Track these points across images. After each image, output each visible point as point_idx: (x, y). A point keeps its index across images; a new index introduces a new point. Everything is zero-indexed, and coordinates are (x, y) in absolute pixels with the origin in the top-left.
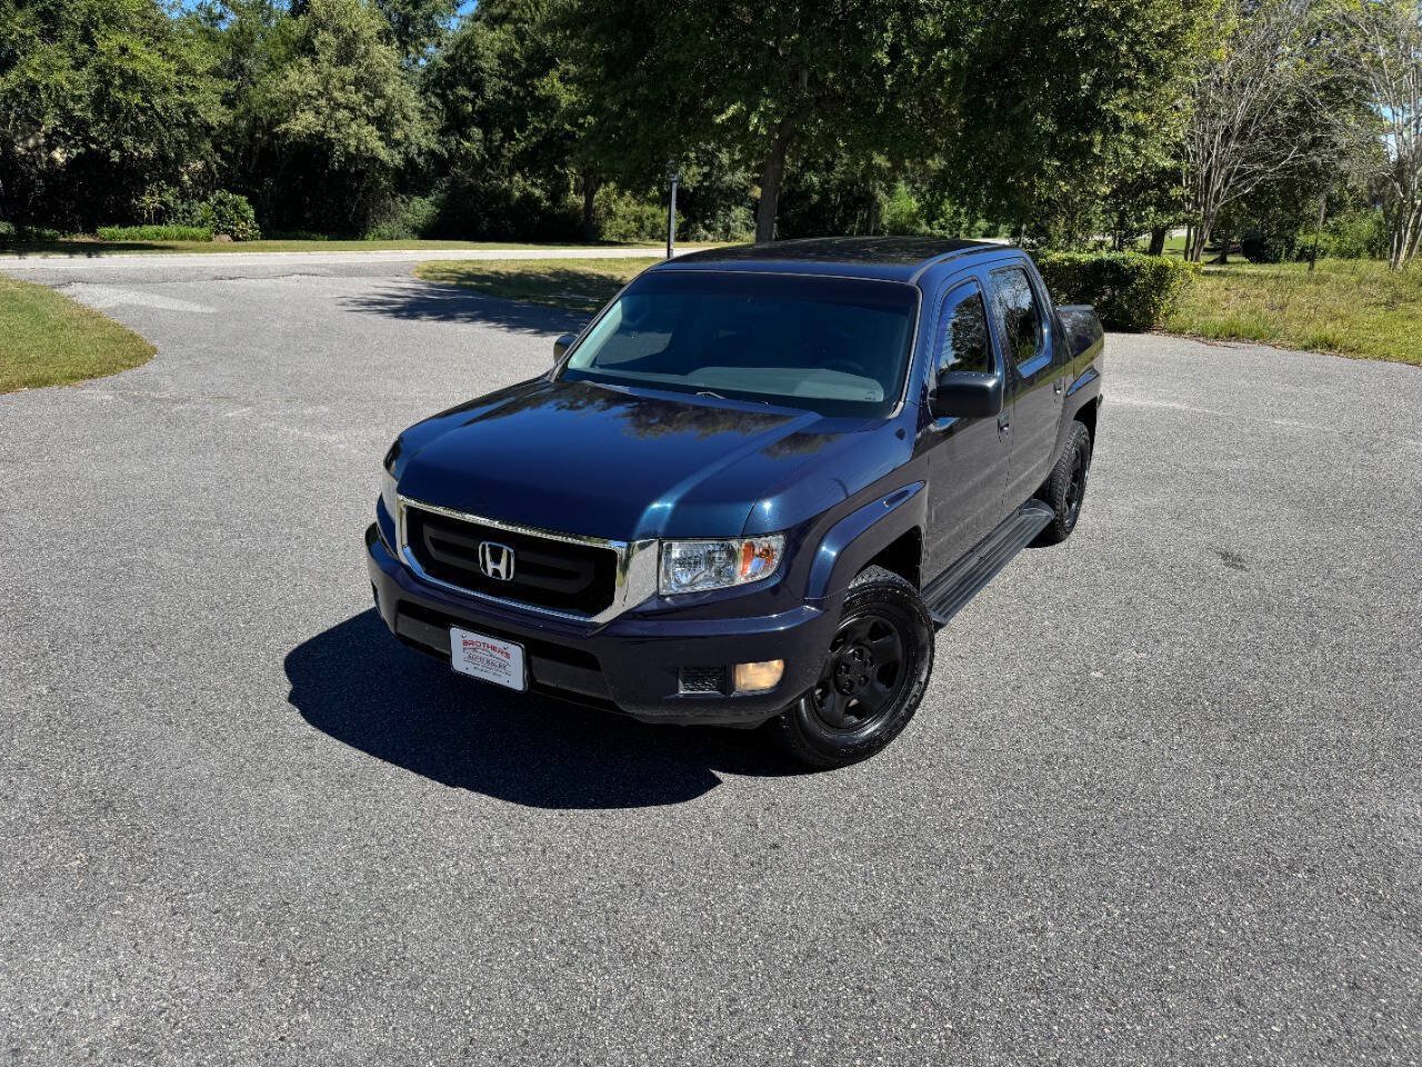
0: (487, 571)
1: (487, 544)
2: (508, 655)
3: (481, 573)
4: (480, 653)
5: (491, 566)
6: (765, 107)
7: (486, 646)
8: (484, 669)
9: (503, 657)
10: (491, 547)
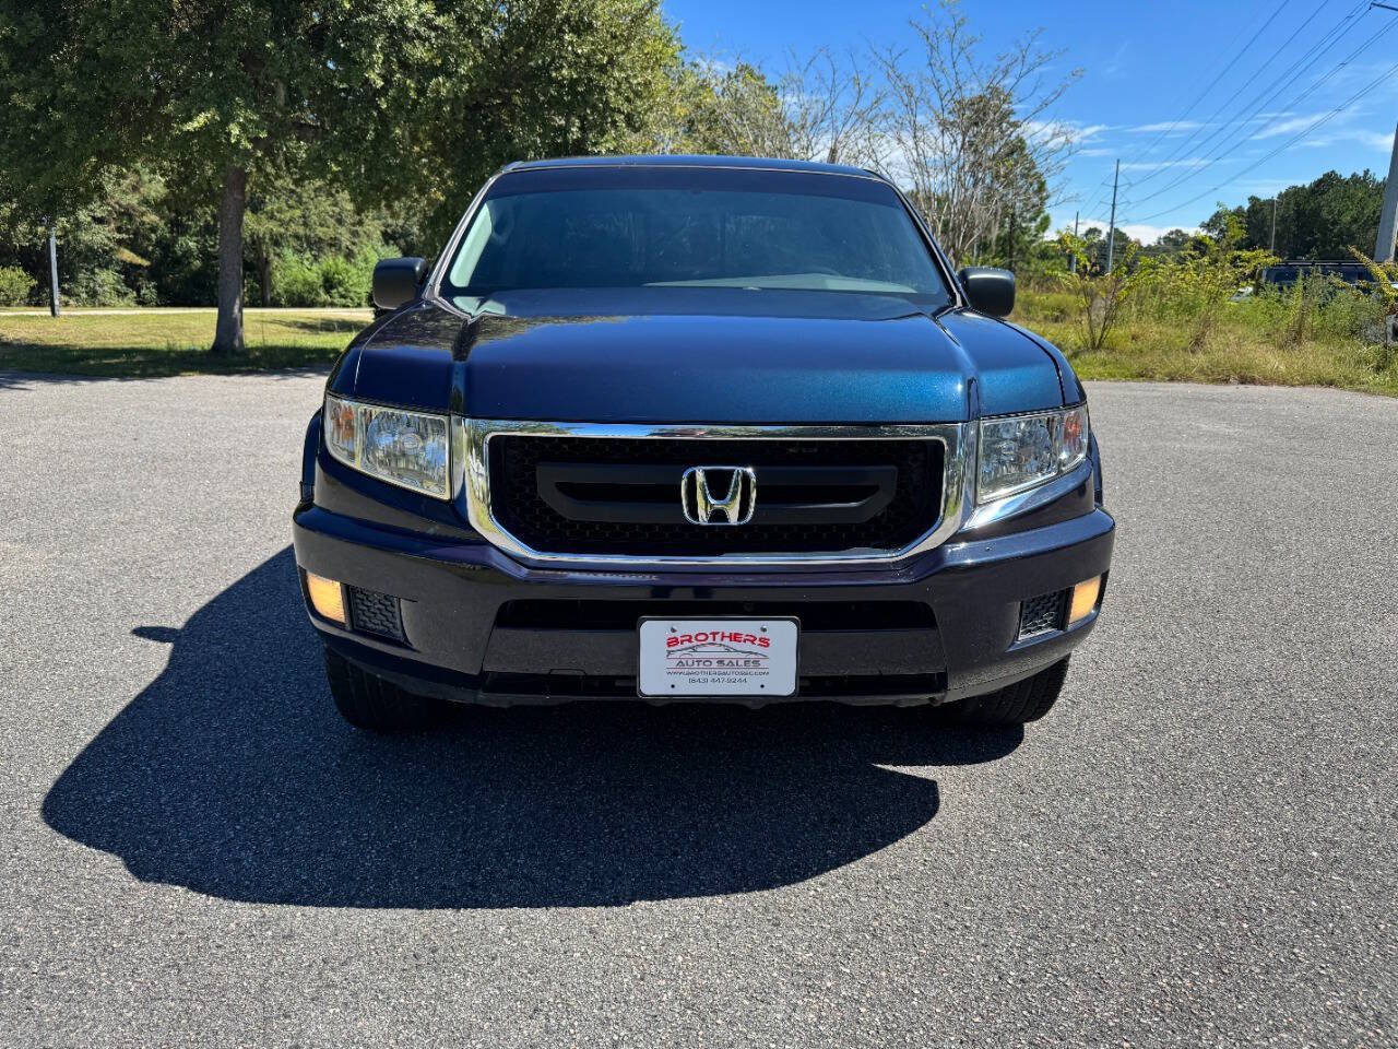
0: (694, 513)
1: (700, 477)
2: (765, 643)
3: (691, 525)
4: (704, 653)
5: (706, 507)
6: (245, 118)
7: (718, 637)
8: (710, 678)
9: (755, 648)
10: (707, 474)
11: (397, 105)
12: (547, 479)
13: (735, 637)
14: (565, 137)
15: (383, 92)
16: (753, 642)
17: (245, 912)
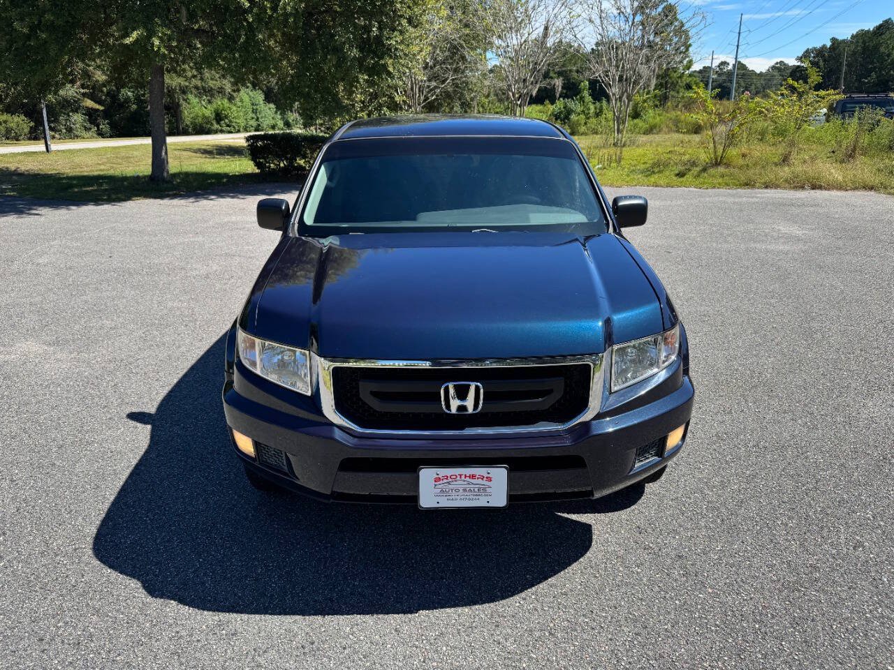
0: (448, 406)
1: (451, 386)
2: (489, 479)
3: (447, 413)
4: (459, 484)
5: (455, 404)
6: (163, 33)
7: (463, 477)
8: (459, 498)
9: (484, 482)
10: (455, 386)
11: (259, 18)
12: (365, 390)
13: (473, 477)
14: (369, 35)
15: (249, 10)
16: (482, 479)
17: (210, 618)
